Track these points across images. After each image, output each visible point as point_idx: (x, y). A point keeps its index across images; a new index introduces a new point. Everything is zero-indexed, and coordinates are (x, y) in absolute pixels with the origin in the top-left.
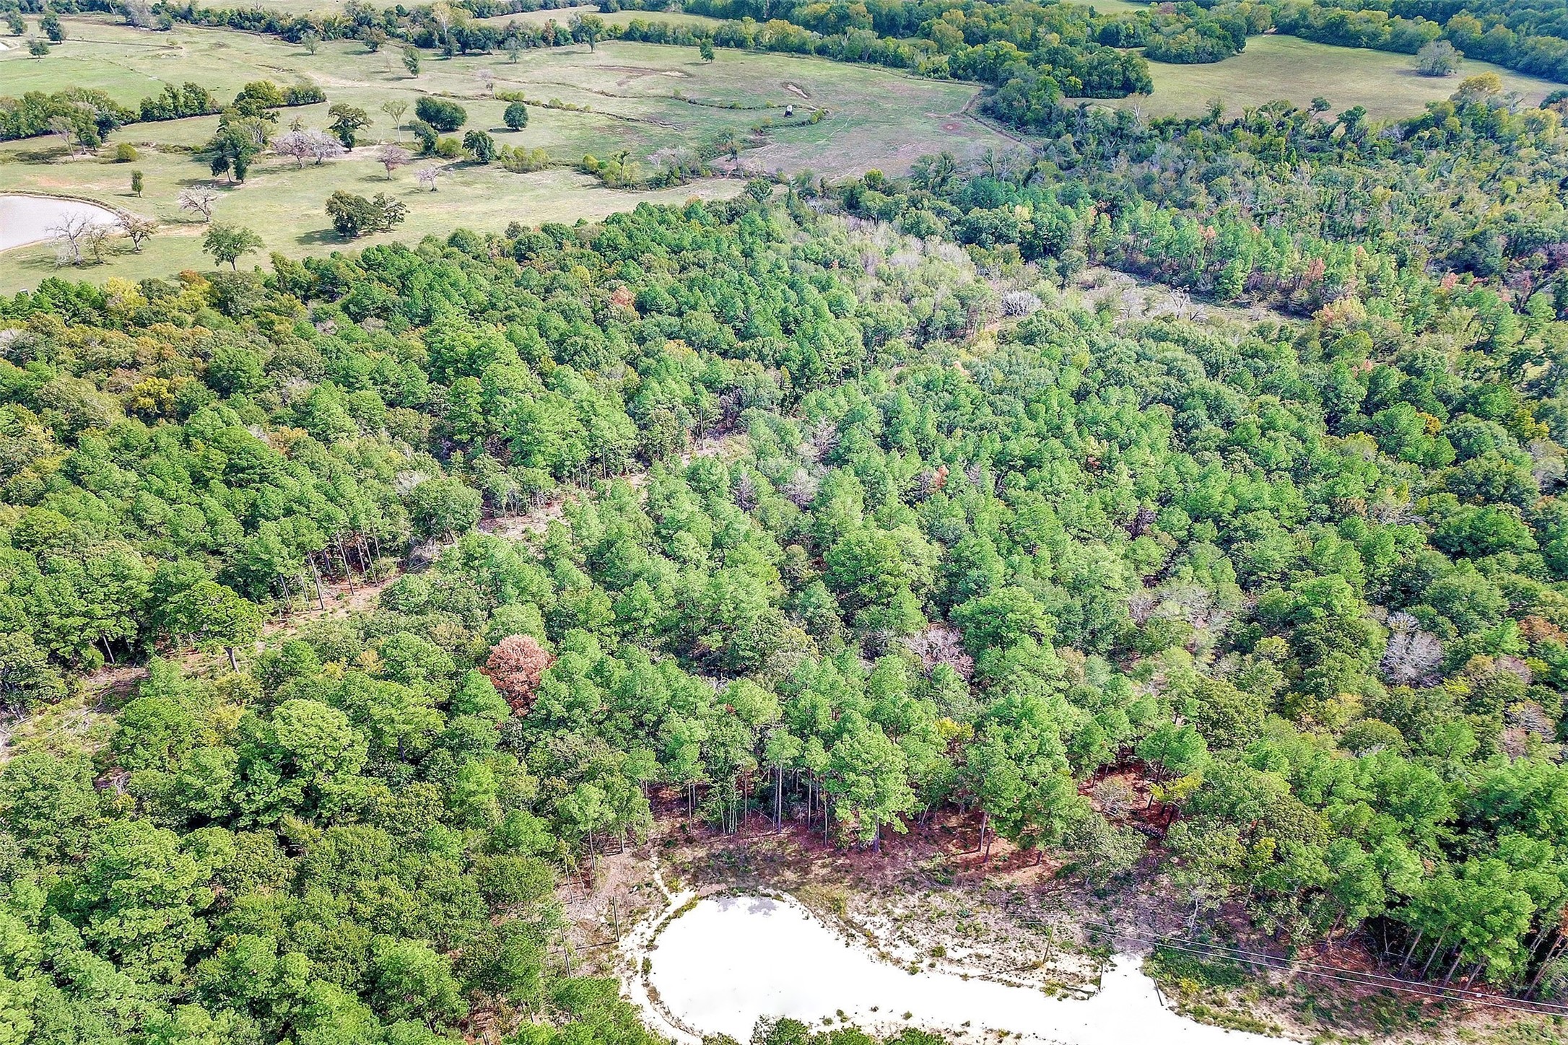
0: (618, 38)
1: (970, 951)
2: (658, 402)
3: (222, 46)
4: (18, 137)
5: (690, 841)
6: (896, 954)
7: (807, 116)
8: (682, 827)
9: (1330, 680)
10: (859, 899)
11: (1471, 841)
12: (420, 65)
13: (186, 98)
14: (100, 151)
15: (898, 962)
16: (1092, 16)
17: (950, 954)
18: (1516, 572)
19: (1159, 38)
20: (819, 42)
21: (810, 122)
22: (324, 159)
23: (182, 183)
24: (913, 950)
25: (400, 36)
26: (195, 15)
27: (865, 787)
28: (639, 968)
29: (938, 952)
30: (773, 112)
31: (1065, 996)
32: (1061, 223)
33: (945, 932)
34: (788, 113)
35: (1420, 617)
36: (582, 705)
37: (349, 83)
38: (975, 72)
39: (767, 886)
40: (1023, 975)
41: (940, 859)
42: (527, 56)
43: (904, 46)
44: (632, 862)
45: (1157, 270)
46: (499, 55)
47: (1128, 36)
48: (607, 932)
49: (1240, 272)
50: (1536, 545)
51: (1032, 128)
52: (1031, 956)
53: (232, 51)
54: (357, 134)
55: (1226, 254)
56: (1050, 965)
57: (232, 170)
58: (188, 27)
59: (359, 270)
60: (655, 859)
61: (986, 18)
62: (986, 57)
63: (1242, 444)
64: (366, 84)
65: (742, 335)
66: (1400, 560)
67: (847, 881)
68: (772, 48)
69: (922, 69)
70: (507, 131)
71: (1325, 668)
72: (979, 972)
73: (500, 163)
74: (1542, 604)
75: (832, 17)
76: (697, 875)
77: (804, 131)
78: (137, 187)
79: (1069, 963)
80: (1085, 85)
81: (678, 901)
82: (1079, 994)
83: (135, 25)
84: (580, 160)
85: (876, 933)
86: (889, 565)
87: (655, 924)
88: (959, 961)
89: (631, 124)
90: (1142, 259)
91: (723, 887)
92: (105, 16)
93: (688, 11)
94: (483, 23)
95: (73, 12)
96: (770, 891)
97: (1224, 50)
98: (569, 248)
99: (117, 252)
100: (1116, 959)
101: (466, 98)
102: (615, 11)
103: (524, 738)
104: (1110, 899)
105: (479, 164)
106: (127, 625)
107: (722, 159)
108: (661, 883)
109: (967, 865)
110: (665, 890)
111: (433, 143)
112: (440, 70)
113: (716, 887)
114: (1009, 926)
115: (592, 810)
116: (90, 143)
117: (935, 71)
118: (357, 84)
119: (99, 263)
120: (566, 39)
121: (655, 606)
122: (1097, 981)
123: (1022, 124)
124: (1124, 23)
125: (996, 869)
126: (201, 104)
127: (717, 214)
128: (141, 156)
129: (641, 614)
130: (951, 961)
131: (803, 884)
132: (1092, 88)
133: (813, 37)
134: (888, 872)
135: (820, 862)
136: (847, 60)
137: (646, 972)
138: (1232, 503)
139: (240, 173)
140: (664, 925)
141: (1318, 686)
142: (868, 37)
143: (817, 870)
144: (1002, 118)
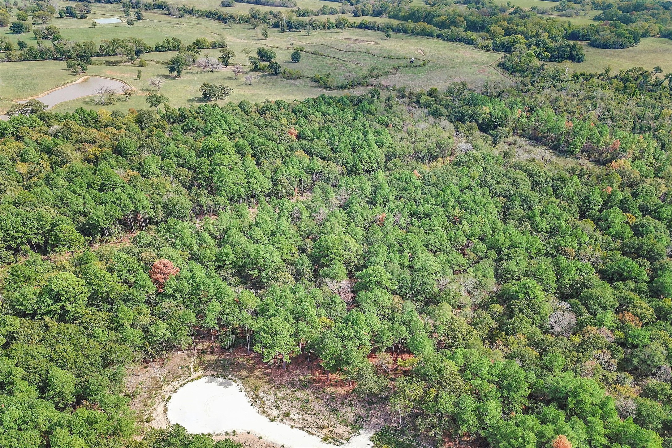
0: (355, 27)
1: (301, 417)
2: (283, 175)
3: (198, 24)
4: (108, 55)
5: (212, 353)
6: (270, 412)
7: (421, 63)
8: (212, 346)
9: (513, 327)
10: (266, 387)
11: (537, 407)
12: (269, 34)
13: (173, 43)
14: (135, 62)
15: (268, 416)
16: (569, 26)
17: (292, 416)
18: (632, 291)
19: (597, 37)
20: (439, 32)
21: (420, 66)
22: (214, 70)
23: (158, 76)
24: (277, 412)
25: (267, 23)
26: (194, 12)
27: (268, 339)
28: (166, 399)
29: (287, 415)
30: (405, 60)
31: (330, 443)
32: (503, 115)
33: (295, 407)
34: (412, 62)
35: (572, 305)
36: (180, 291)
37: (239, 40)
38: (503, 48)
39: (234, 375)
40: (318, 431)
41: (310, 377)
42: (314, 33)
43: (474, 36)
44: (185, 357)
45: (544, 140)
46: (303, 32)
47: (583, 35)
48: (161, 383)
49: (579, 143)
50: (648, 279)
51: (517, 74)
52: (326, 423)
53: (202, 27)
54: (230, 61)
55: (575, 134)
56: (331, 428)
57: (176, 72)
58: (190, 16)
59: (195, 113)
60: (195, 357)
61: (517, 25)
62: (508, 42)
63: (530, 218)
64: (246, 41)
65: (334, 151)
66: (577, 277)
67: (266, 380)
68: (418, 34)
69: (480, 46)
70: (292, 62)
71: (513, 321)
72: (299, 426)
73: (281, 75)
74: (634, 306)
75: (448, 22)
76: (207, 366)
77: (415, 70)
78: (139, 76)
79: (340, 429)
80: (551, 56)
81: (194, 375)
82: (338, 443)
83: (171, 15)
84: (313, 76)
85: (266, 402)
86: (334, 251)
87: (181, 383)
88: (294, 420)
89: (343, 62)
90: (540, 134)
91: (215, 373)
92: (162, 11)
93: (390, 17)
94: (301, 19)
95: (151, 9)
96: (233, 378)
97: (628, 44)
98: (283, 111)
99: (119, 100)
100: (361, 431)
101: (282, 49)
102: (360, 16)
103: (156, 301)
104: (373, 406)
105: (274, 75)
106: (40, 238)
107: (373, 80)
108: (192, 367)
109: (319, 381)
110: (192, 370)
111: (257, 66)
112: (277, 37)
113: (212, 373)
114: (323, 409)
115: (160, 332)
116: (132, 59)
117: (485, 47)
118: (242, 41)
119: (110, 104)
120: (333, 27)
121: (232, 256)
122: (348, 439)
123: (514, 72)
124: (583, 29)
125: (331, 385)
126: (178, 46)
127: (351, 101)
128: (148, 65)
129: (226, 258)
130: (291, 419)
131: (248, 377)
132: (555, 58)
133: (437, 30)
134: (285, 378)
135: (259, 370)
136: (449, 40)
137: (167, 401)
138: (508, 243)
139: (179, 73)
140: (184, 384)
141: (508, 328)
142: (460, 31)
143: (257, 373)
144: (506, 69)
